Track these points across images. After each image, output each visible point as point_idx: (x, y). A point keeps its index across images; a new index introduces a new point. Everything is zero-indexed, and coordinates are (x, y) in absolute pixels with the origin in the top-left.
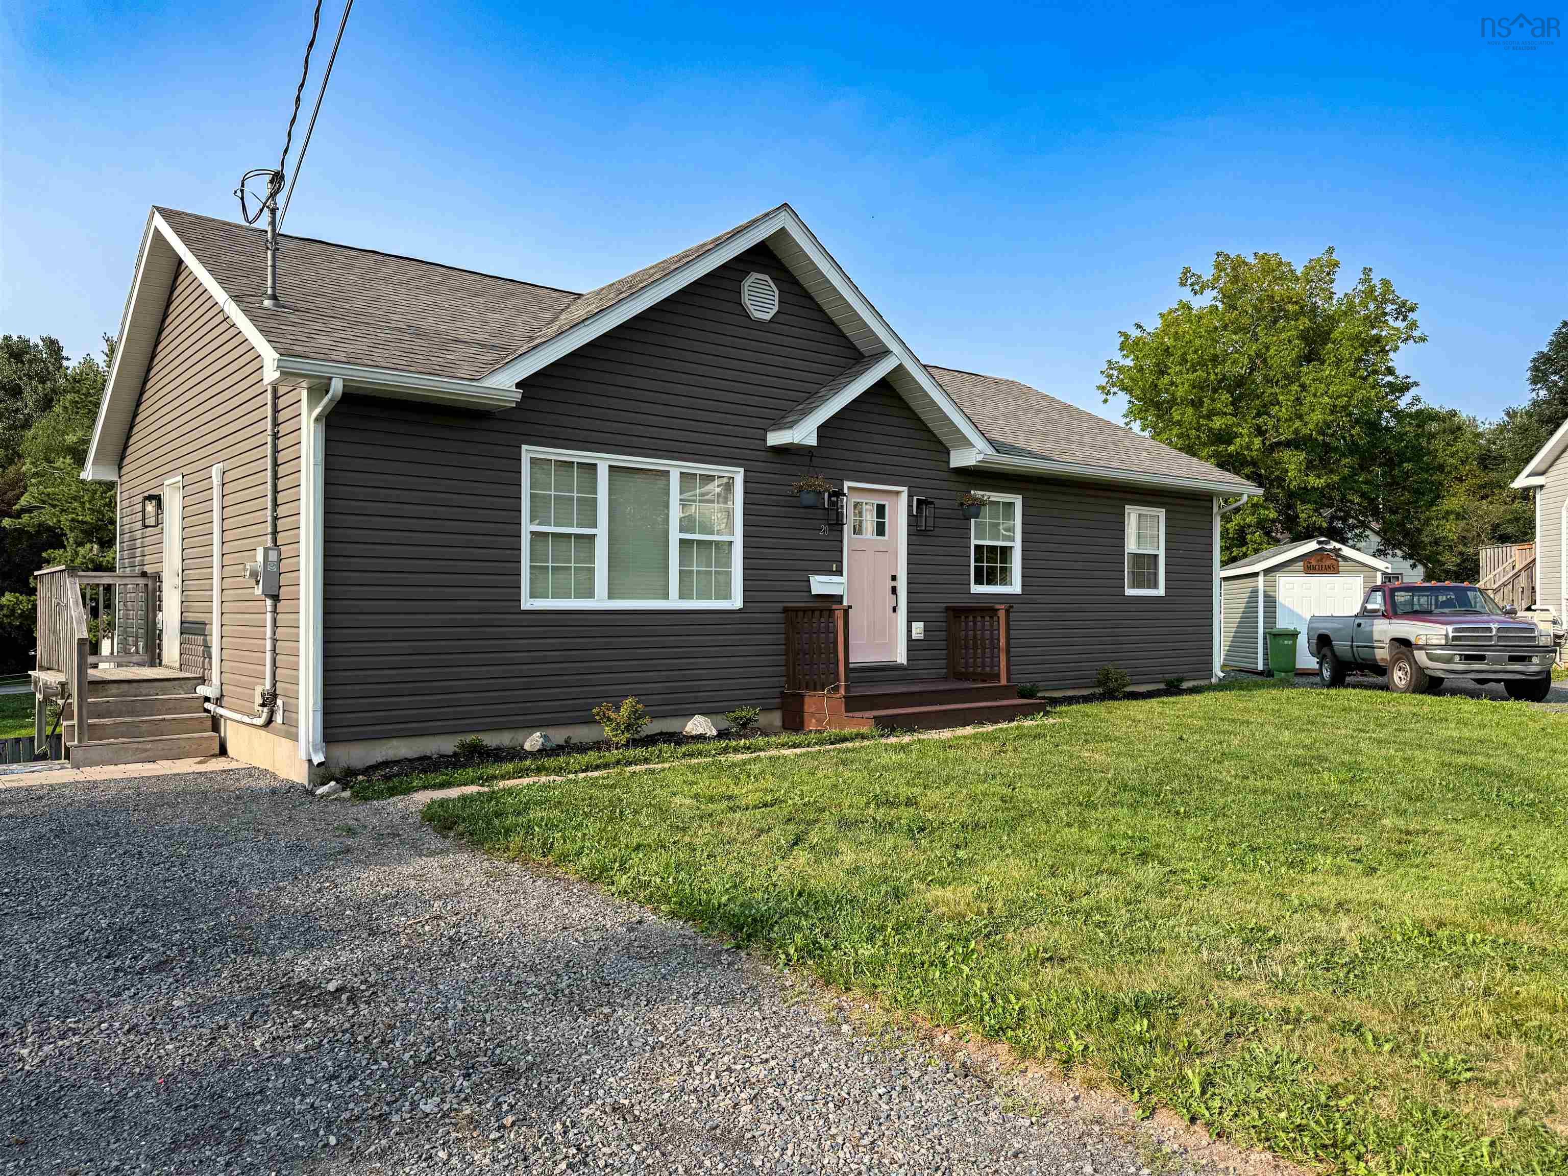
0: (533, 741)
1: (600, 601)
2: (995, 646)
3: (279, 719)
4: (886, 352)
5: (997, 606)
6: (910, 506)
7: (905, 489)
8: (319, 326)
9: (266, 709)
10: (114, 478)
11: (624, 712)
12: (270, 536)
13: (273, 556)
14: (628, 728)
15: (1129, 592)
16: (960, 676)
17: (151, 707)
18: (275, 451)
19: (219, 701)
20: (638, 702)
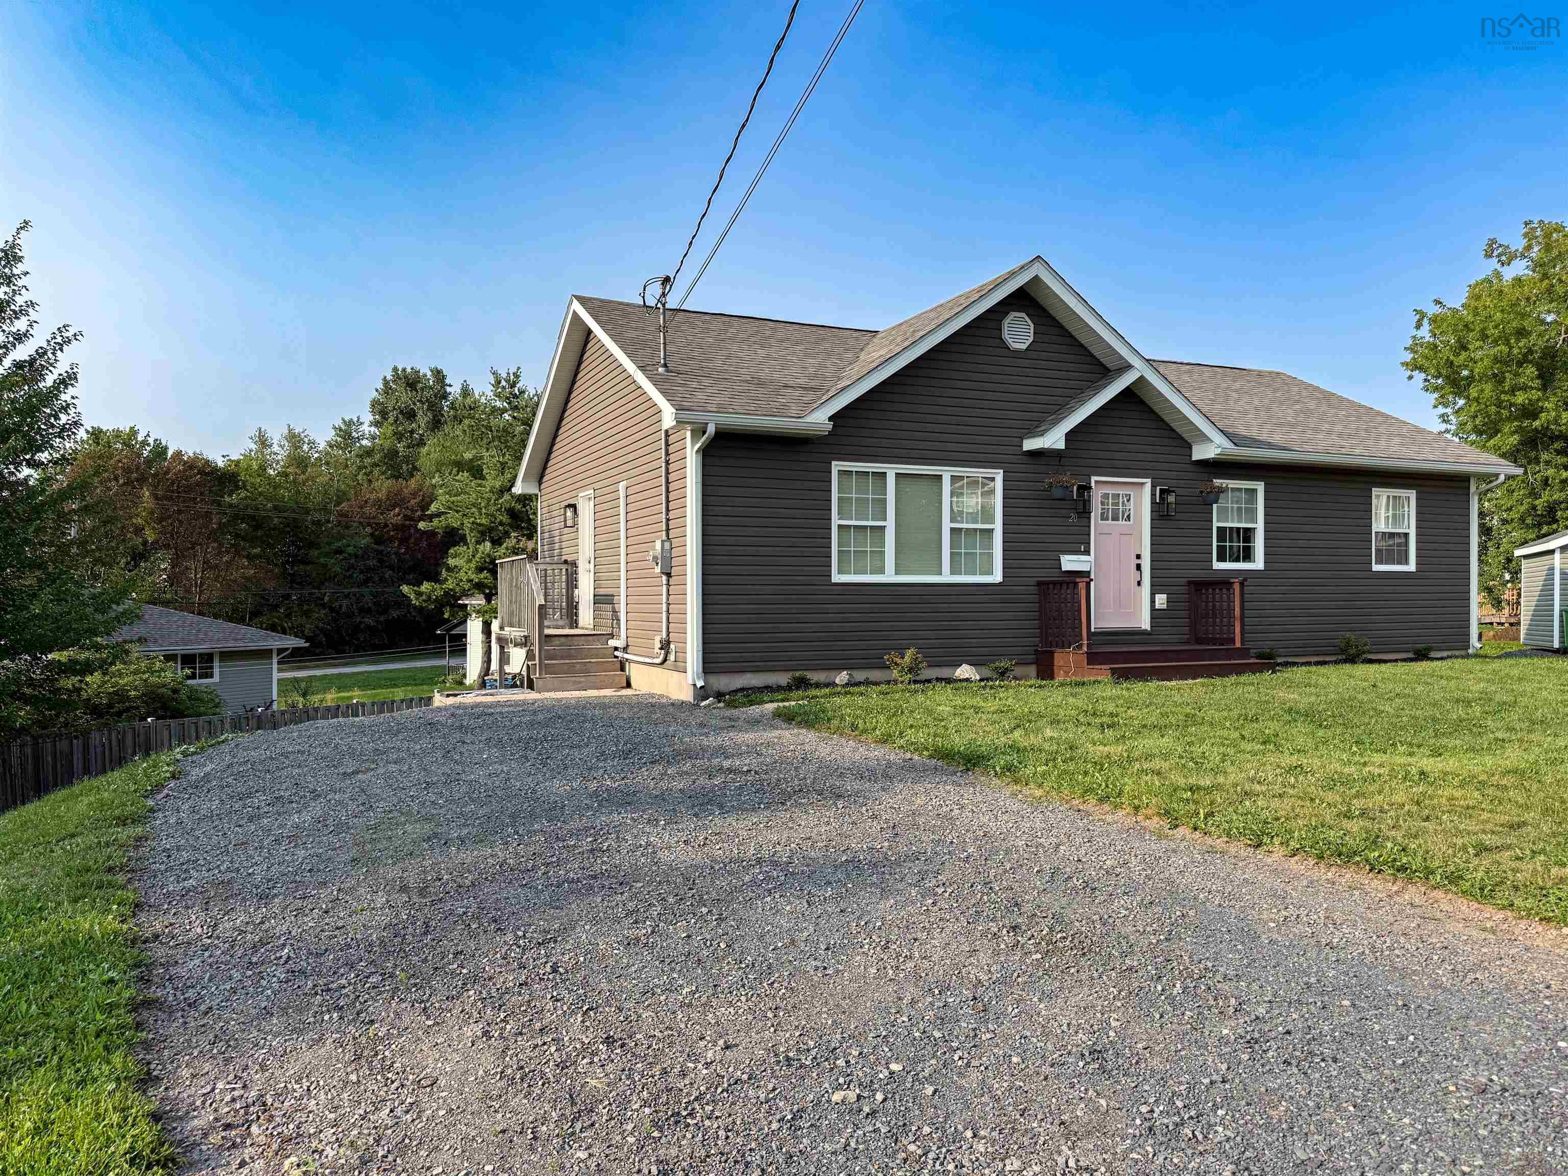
0: (842, 677)
1: (889, 576)
2: (1231, 616)
3: (672, 657)
4: (1129, 367)
5: (1232, 580)
6: (1153, 495)
7: (1149, 480)
8: (695, 385)
9: (663, 652)
10: (536, 491)
11: (907, 659)
12: (664, 533)
13: (667, 545)
14: (911, 670)
15: (1376, 568)
16: (1199, 641)
17: (580, 654)
18: (667, 473)
19: (625, 649)
20: (918, 653)
